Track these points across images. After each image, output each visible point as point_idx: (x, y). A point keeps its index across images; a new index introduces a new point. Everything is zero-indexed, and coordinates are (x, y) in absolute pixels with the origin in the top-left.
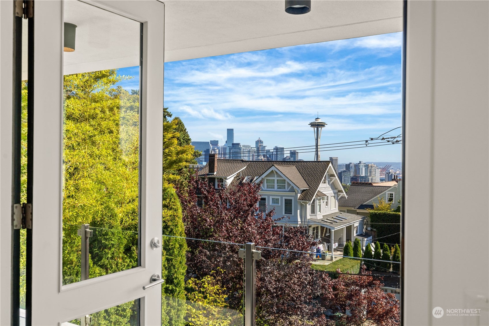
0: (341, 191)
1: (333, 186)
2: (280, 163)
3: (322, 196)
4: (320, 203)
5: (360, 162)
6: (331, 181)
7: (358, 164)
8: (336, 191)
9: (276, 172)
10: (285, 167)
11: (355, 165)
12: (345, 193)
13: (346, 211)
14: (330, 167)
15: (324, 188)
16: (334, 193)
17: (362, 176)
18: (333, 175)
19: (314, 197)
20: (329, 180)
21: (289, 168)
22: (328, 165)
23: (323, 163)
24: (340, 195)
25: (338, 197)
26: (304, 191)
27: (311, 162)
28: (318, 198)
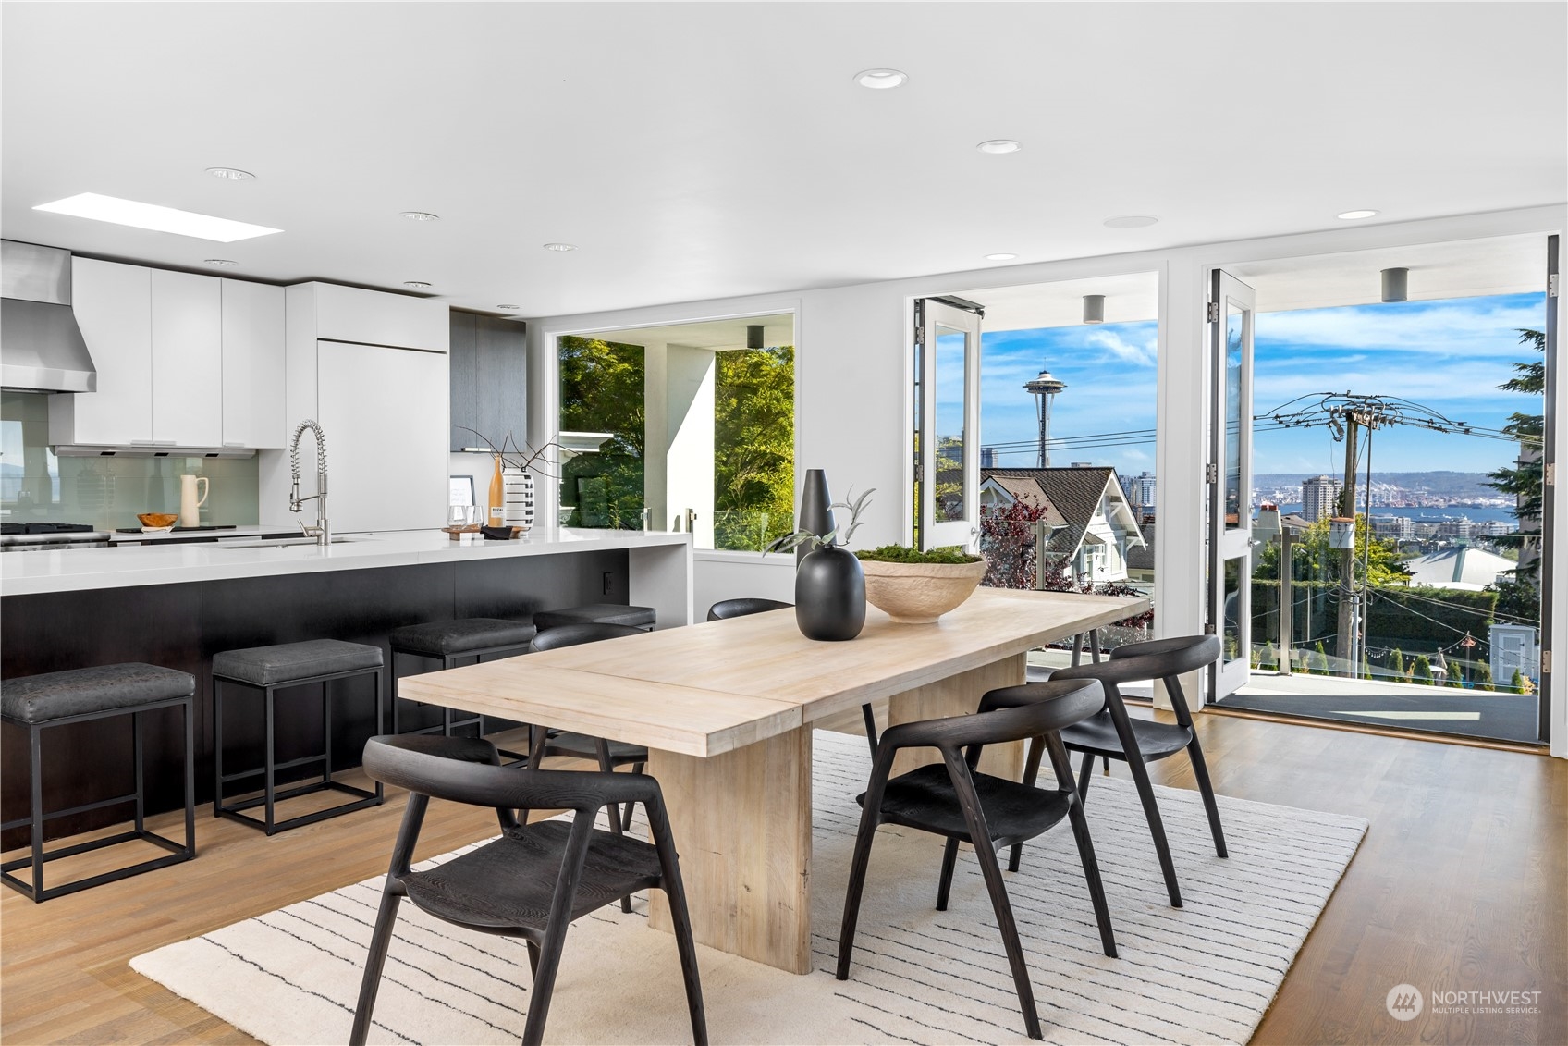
0: (1134, 534)
1: (1117, 525)
2: (1000, 472)
3: (1094, 542)
4: (1091, 557)
5: (1144, 474)
6: (1113, 510)
7: (1140, 478)
8: (1122, 533)
9: (997, 492)
10: (1015, 481)
11: (1132, 480)
12: (1141, 538)
13: (1141, 577)
14: (1112, 480)
15: (1098, 525)
16: (1117, 538)
17: (1148, 505)
18: (1117, 499)
19: (1080, 545)
20: (1109, 508)
21: (1022, 482)
22: (1108, 476)
23: (1095, 472)
24: (1130, 541)
25: (1126, 545)
26: (1056, 532)
27: (1065, 469)
28: (1088, 546)
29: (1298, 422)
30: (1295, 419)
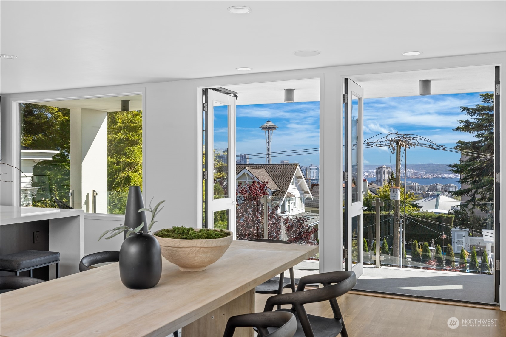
0: (307, 193)
1: (300, 188)
2: (250, 166)
3: (291, 197)
4: (289, 203)
5: (311, 165)
6: (298, 182)
7: (310, 167)
8: (303, 192)
9: (248, 175)
10: (256, 170)
11: (306, 168)
12: (310, 194)
13: (311, 211)
14: (298, 169)
15: (292, 189)
16: (301, 194)
17: (313, 179)
18: (300, 177)
19: (284, 198)
20: (297, 181)
21: (259, 170)
22: (296, 167)
23: (291, 165)
24: (306, 196)
25: (304, 198)
26: (274, 192)
27: (278, 164)
28: (288, 198)
29: (376, 145)
30: (375, 144)
